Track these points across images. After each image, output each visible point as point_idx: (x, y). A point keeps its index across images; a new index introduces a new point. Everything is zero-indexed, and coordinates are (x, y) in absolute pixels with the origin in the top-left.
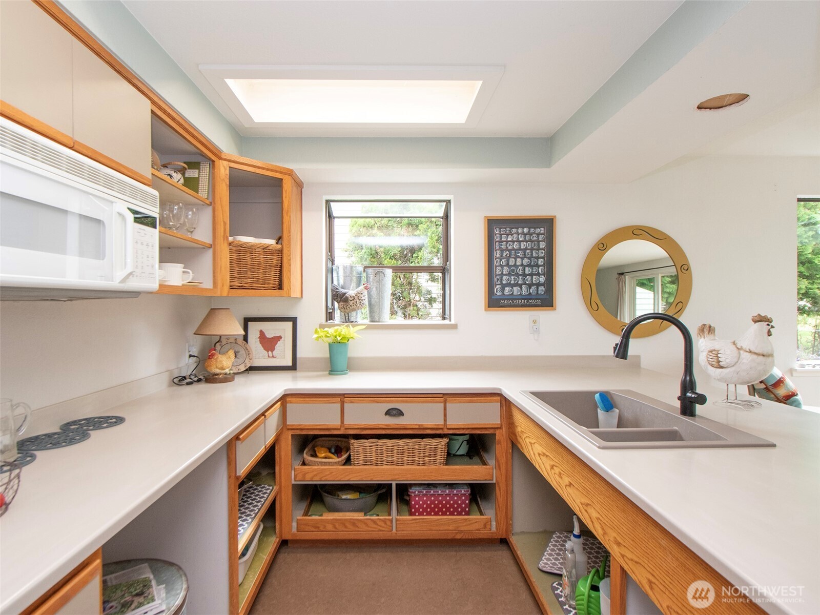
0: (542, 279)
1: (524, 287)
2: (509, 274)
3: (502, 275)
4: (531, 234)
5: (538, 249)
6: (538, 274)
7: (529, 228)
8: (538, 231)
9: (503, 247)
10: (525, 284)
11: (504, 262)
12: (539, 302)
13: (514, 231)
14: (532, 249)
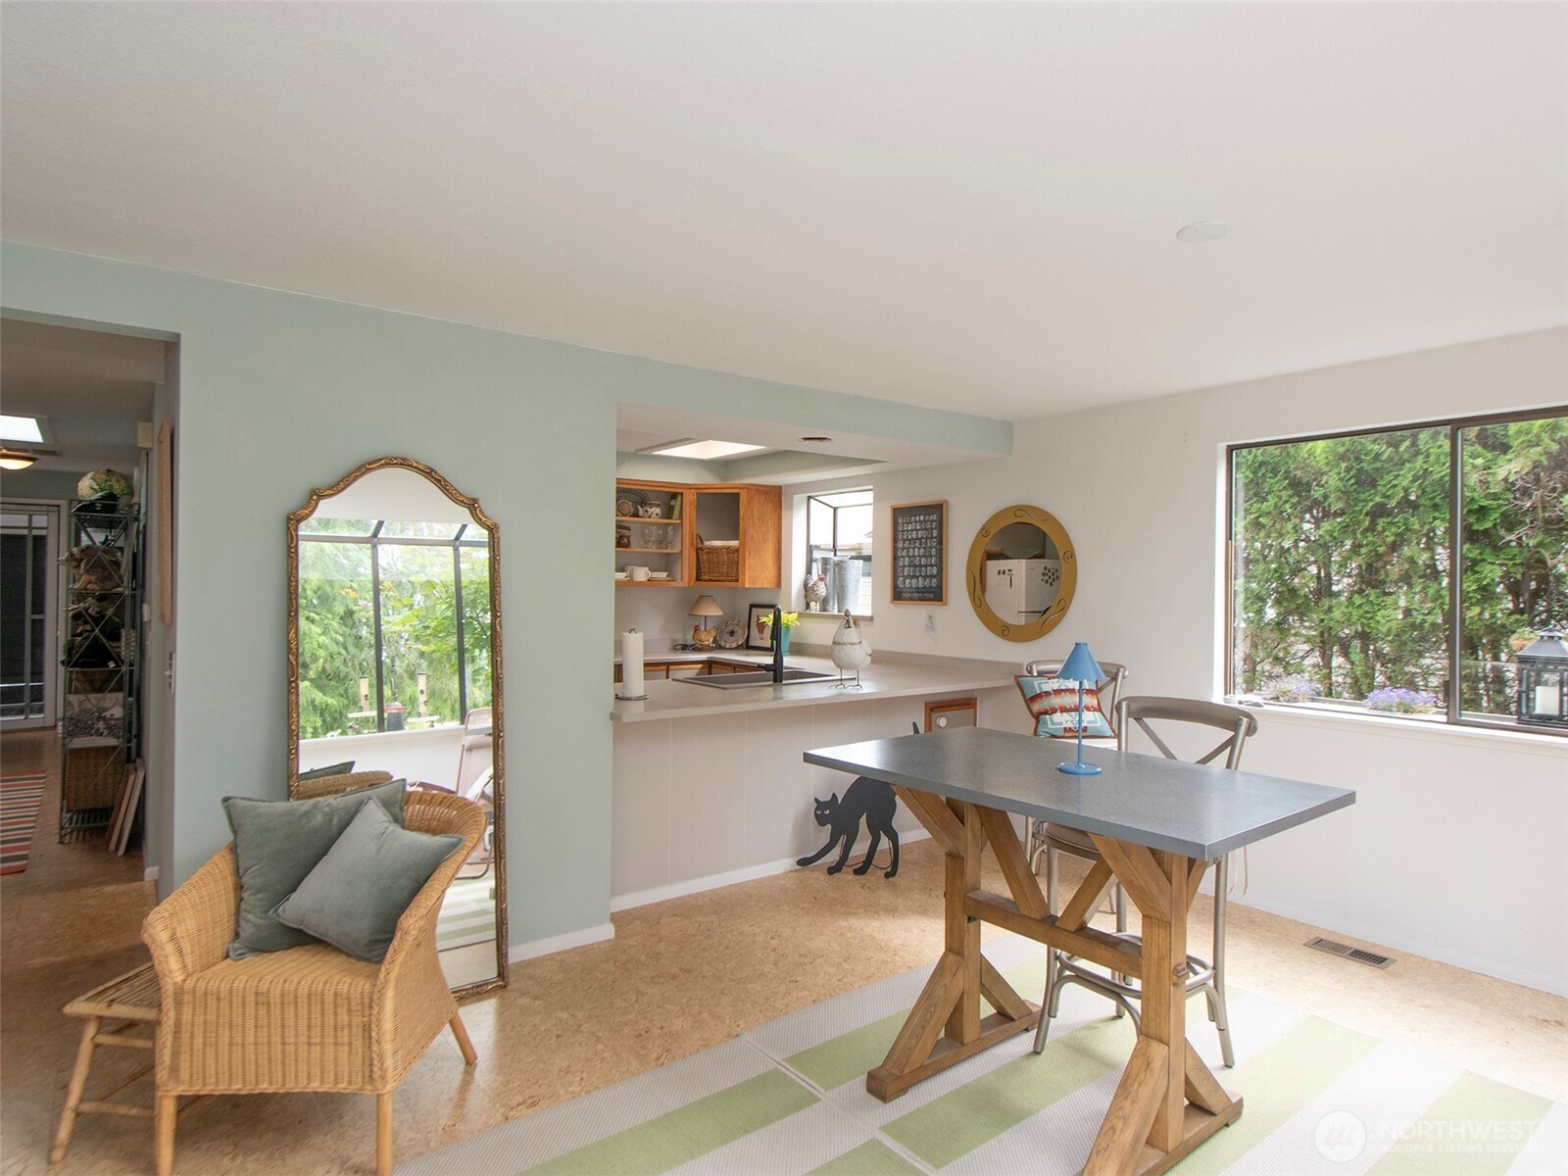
0: (935, 571)
1: (920, 579)
2: (909, 566)
3: (904, 566)
4: (926, 522)
5: (932, 538)
6: (932, 566)
7: (925, 516)
8: (931, 518)
9: (905, 537)
10: (921, 576)
11: (905, 553)
12: (932, 595)
13: (913, 519)
14: (926, 538)
